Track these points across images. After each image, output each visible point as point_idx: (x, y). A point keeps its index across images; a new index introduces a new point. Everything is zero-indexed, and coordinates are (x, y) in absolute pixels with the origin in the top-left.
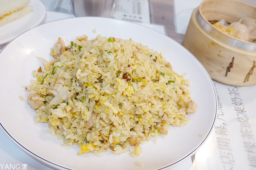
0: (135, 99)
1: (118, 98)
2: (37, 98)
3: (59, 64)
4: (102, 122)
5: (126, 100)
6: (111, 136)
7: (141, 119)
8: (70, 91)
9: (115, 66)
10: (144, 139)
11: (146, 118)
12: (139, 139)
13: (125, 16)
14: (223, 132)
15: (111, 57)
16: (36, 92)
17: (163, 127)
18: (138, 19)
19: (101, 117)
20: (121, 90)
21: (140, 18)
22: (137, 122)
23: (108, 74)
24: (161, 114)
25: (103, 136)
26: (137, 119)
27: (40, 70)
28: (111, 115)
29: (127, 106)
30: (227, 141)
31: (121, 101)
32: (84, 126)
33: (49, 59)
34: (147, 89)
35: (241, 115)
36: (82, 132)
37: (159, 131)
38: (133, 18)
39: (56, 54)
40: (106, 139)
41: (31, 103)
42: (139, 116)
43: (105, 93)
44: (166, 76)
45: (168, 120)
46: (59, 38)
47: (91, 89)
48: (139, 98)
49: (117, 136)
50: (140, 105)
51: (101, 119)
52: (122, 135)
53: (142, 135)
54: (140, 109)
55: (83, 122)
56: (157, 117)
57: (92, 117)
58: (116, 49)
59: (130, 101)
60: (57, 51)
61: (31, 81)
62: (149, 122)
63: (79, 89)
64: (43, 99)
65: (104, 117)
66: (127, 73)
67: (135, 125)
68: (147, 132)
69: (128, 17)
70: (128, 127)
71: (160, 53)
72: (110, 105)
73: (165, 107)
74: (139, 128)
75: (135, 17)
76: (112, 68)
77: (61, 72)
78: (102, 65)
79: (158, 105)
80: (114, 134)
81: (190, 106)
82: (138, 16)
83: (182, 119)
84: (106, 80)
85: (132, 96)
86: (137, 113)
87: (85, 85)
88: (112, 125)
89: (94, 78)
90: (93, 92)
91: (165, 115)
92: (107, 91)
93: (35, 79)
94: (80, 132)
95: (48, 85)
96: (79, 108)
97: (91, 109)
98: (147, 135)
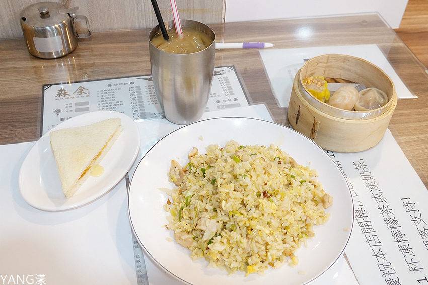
0: (280, 213)
1: (266, 218)
2: (186, 236)
3: (189, 194)
4: (257, 244)
5: (273, 218)
6: (269, 254)
7: (288, 230)
8: (218, 222)
9: (254, 189)
10: (296, 246)
11: (294, 227)
12: (292, 249)
13: (218, 102)
14: (362, 215)
15: (247, 180)
16: (181, 230)
17: (309, 230)
18: (233, 102)
19: (256, 240)
20: (267, 210)
21: (236, 100)
22: (286, 233)
23: (249, 198)
24: (304, 219)
25: (262, 256)
26: (285, 231)
27: (169, 202)
28: (265, 236)
29: (275, 223)
30: (369, 223)
31: (269, 220)
32: (242, 252)
33: (170, 186)
34: (286, 199)
35: (374, 191)
36: (242, 258)
37: (306, 234)
38: (228, 103)
39: (177, 180)
40: (265, 258)
41: (181, 243)
42: (286, 228)
43: (253, 217)
44: (297, 178)
45: (311, 222)
46: (173, 161)
47: (238, 217)
48: (283, 211)
49: (274, 253)
50: (286, 217)
51: (256, 242)
52: (278, 250)
53: (293, 244)
54: (286, 221)
55: (241, 249)
56: (301, 222)
57: (248, 242)
58: (248, 169)
59: (276, 218)
60: (176, 177)
61: (167, 218)
62: (296, 230)
63: (226, 219)
64: (191, 236)
65: (260, 240)
66: (265, 191)
67: (284, 237)
68: (296, 239)
69: (221, 103)
70: (280, 241)
71: (278, 147)
72: (262, 228)
73: (305, 211)
74: (289, 239)
75: (229, 100)
76: (252, 191)
77: (199, 204)
78: (240, 190)
79: (299, 212)
80: (271, 252)
81: (326, 200)
82: (232, 97)
83: (323, 216)
84: (249, 203)
85: (277, 212)
86: (283, 225)
87: (231, 214)
88: (267, 244)
89: (238, 205)
90: (242, 219)
91: (308, 218)
92: (255, 215)
93: (169, 214)
94: (239, 259)
95: (189, 219)
96: (235, 238)
97: (244, 235)
98: (297, 242)
